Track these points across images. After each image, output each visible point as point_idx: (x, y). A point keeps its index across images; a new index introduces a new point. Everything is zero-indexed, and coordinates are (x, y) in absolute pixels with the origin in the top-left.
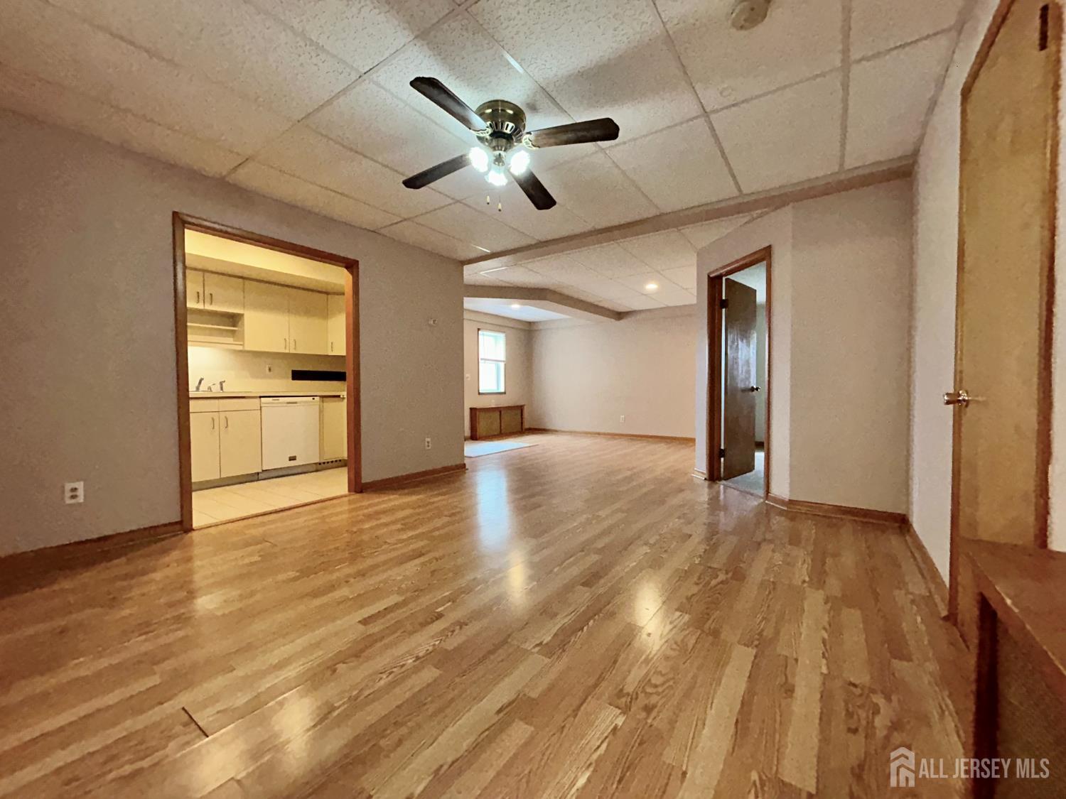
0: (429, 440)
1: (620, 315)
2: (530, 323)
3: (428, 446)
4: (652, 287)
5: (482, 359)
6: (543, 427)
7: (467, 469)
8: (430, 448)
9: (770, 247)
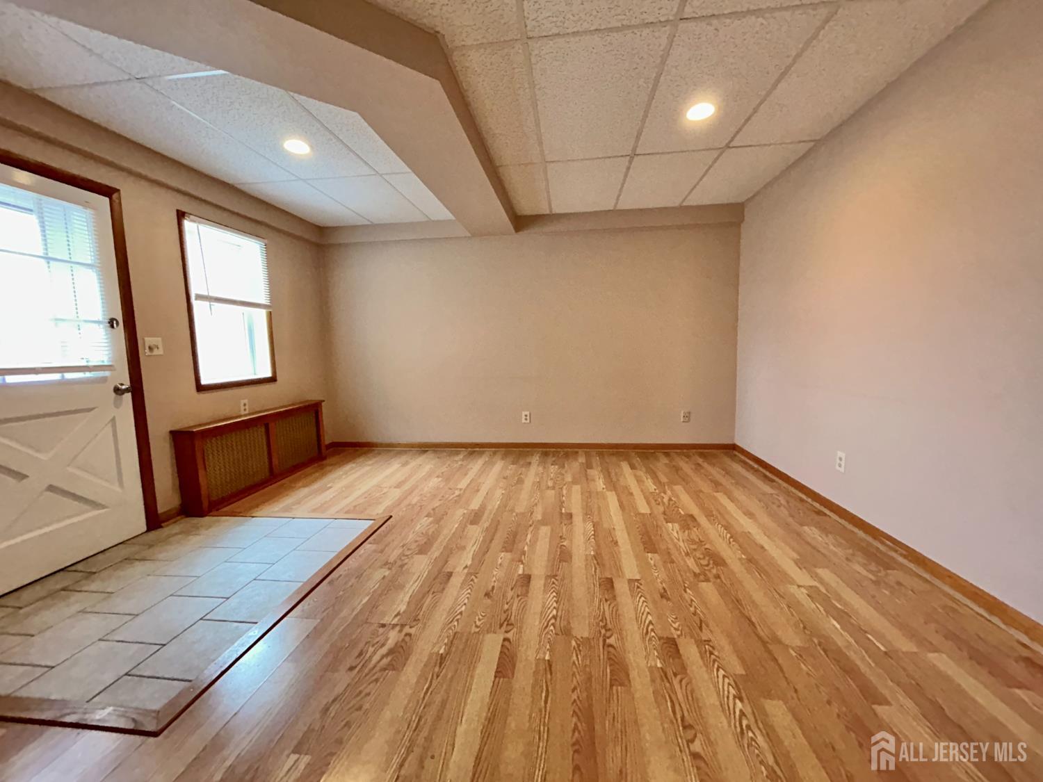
5: (199, 297)
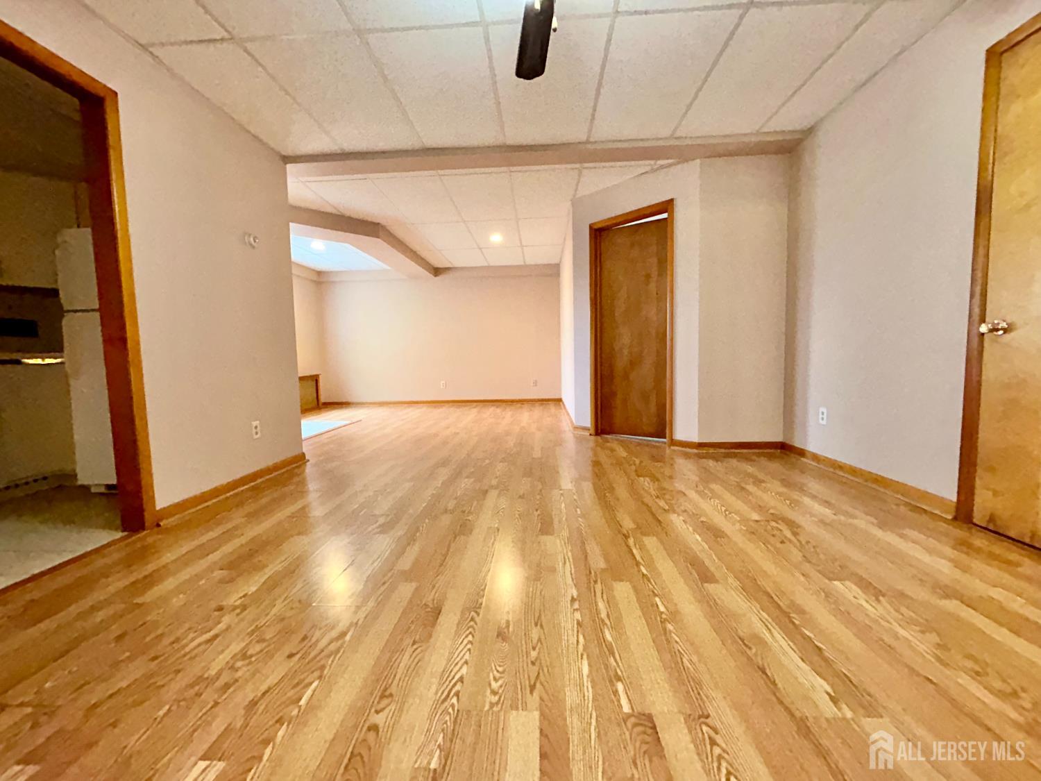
0: (255, 423)
1: (437, 271)
2: (319, 273)
3: (257, 433)
4: (496, 238)
6: (344, 401)
7: (308, 461)
8: (258, 436)
9: (672, 200)
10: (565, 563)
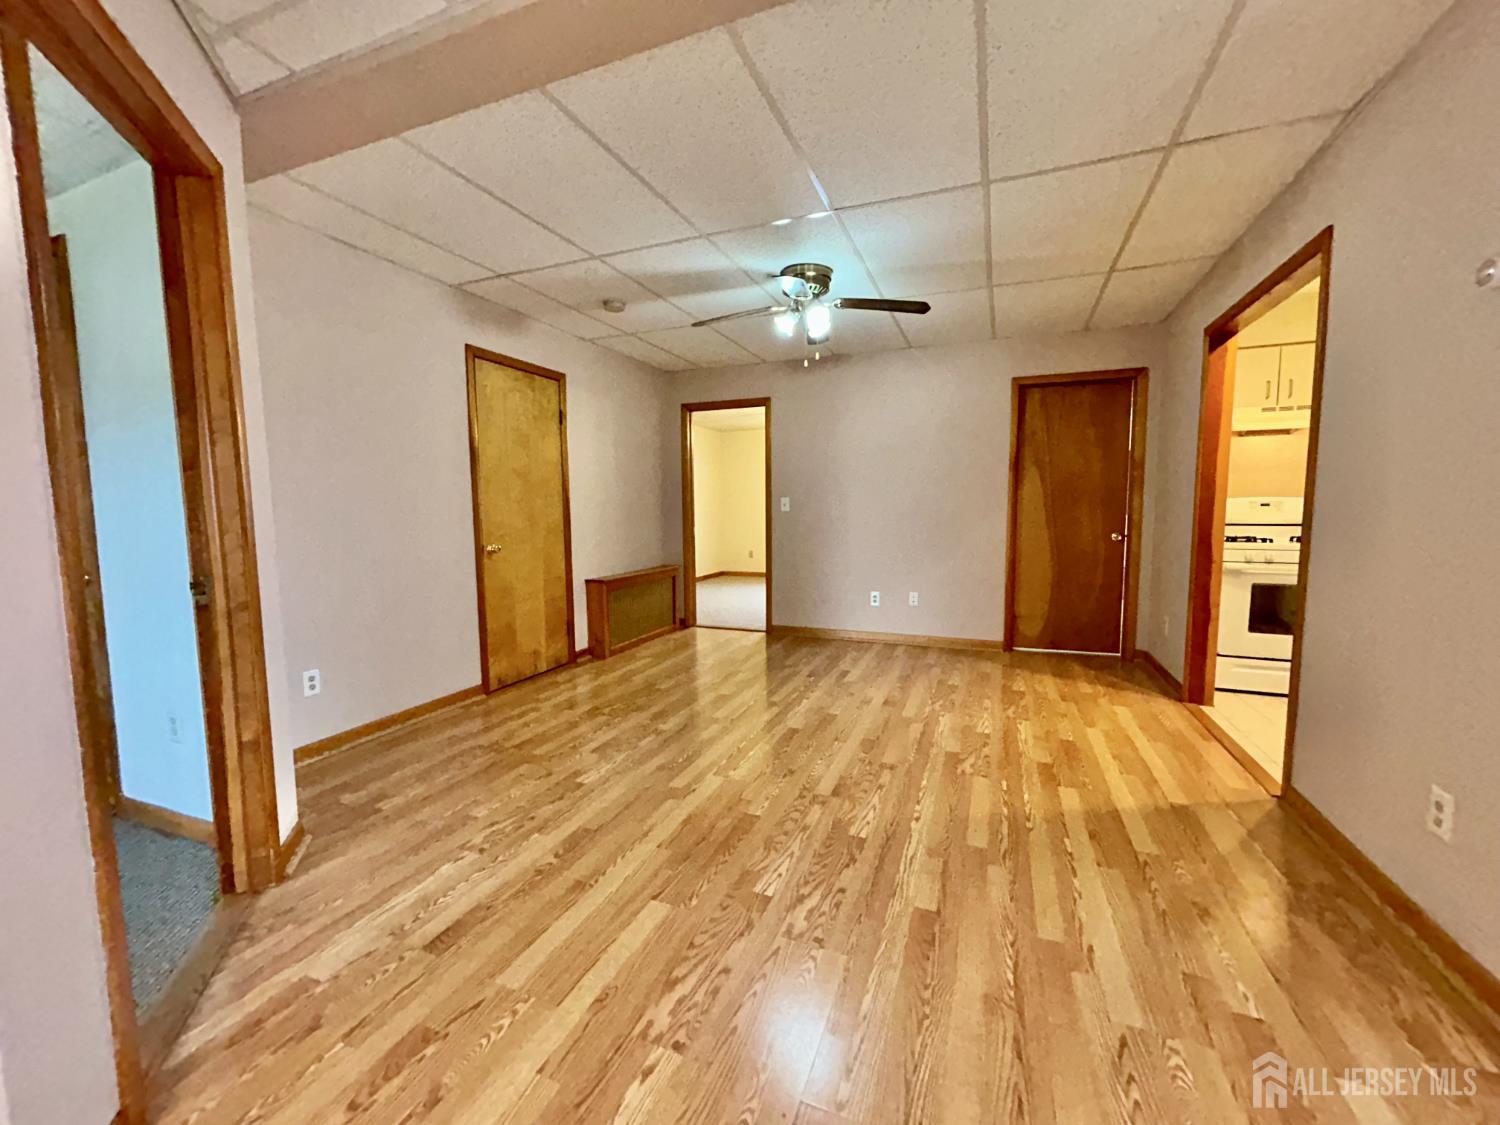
10: (912, 858)
